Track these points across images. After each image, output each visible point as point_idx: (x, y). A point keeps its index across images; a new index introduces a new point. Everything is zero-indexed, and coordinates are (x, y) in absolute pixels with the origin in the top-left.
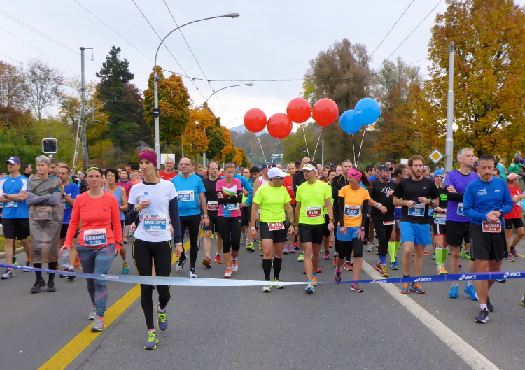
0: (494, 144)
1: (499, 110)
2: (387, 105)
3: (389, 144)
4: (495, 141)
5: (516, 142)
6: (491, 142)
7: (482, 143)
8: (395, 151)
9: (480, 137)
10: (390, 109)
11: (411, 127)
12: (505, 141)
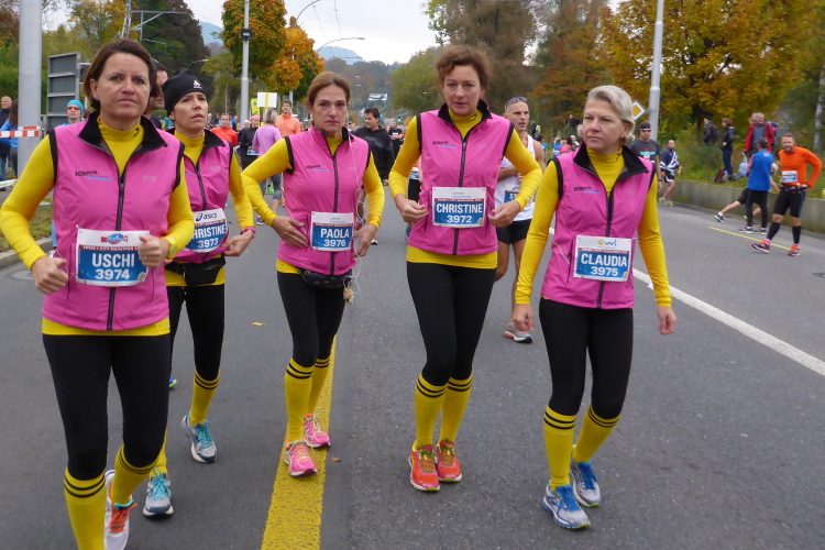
0: (716, 95)
1: (726, 49)
2: (555, 30)
3: (556, 88)
4: (719, 92)
5: (747, 94)
6: (712, 93)
7: (700, 94)
8: (565, 98)
9: (696, 85)
10: (560, 36)
11: (591, 63)
12: (732, 92)
